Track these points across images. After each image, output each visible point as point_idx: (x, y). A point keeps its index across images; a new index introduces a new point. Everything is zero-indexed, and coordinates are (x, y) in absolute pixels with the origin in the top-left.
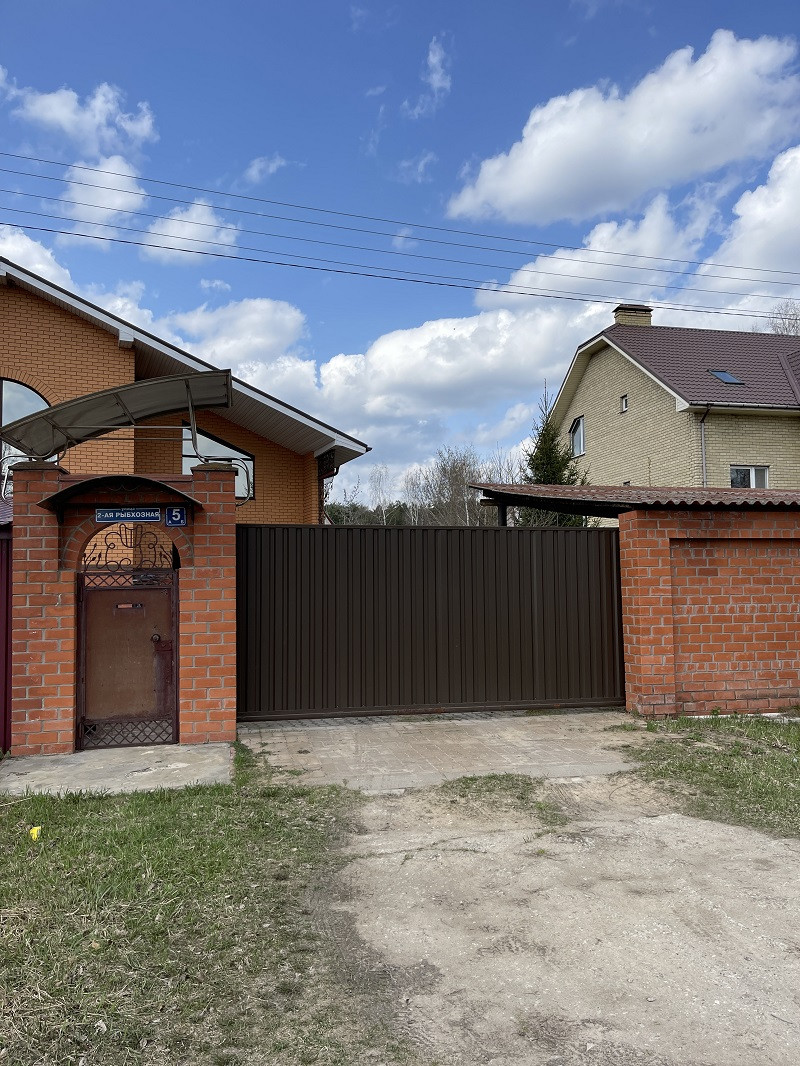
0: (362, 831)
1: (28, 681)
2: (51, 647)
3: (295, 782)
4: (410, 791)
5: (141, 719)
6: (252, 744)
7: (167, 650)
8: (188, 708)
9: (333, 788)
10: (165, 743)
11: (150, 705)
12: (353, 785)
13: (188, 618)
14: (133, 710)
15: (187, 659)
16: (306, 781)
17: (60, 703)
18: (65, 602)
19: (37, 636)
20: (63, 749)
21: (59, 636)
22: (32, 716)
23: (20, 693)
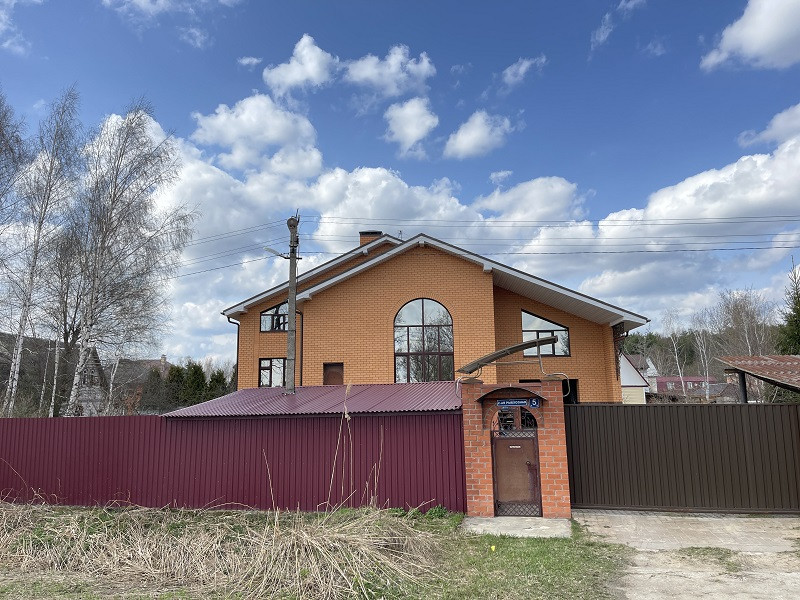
0: (634, 565)
1: (473, 482)
2: (481, 466)
3: (602, 540)
4: (661, 551)
5: (524, 503)
6: (580, 520)
7: (534, 470)
8: (546, 500)
9: (621, 545)
10: (535, 516)
11: (528, 496)
12: (631, 545)
13: (543, 454)
14: (520, 499)
15: (544, 474)
16: (608, 541)
17: (487, 493)
18: (486, 444)
19: (475, 460)
20: (489, 515)
21: (484, 460)
22: (476, 498)
23: (470, 488)
